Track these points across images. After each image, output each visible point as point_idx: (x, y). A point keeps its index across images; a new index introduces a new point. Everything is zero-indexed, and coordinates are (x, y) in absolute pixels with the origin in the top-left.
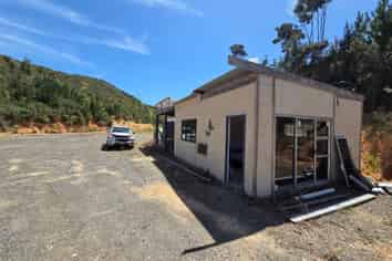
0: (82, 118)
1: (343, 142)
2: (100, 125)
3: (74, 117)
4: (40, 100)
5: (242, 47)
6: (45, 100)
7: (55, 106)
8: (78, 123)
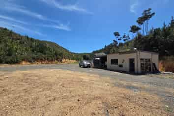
0: (53, 58)
1: (154, 64)
2: (59, 61)
3: (51, 58)
4: (40, 52)
5: (118, 33)
6: (42, 52)
7: (45, 54)
8: (52, 60)
